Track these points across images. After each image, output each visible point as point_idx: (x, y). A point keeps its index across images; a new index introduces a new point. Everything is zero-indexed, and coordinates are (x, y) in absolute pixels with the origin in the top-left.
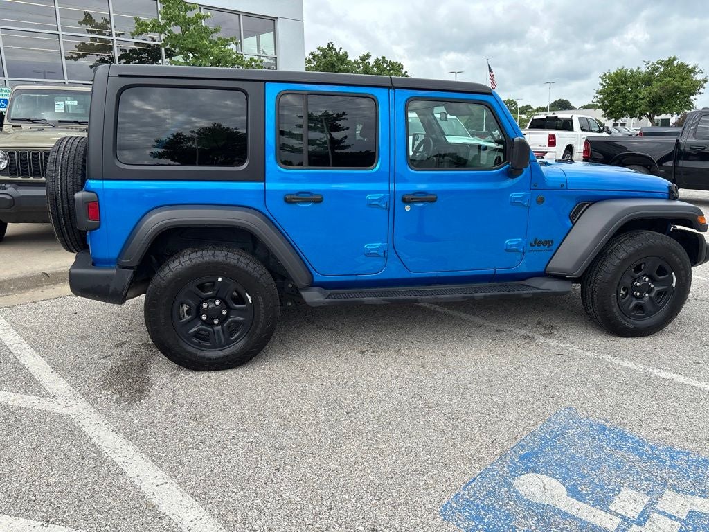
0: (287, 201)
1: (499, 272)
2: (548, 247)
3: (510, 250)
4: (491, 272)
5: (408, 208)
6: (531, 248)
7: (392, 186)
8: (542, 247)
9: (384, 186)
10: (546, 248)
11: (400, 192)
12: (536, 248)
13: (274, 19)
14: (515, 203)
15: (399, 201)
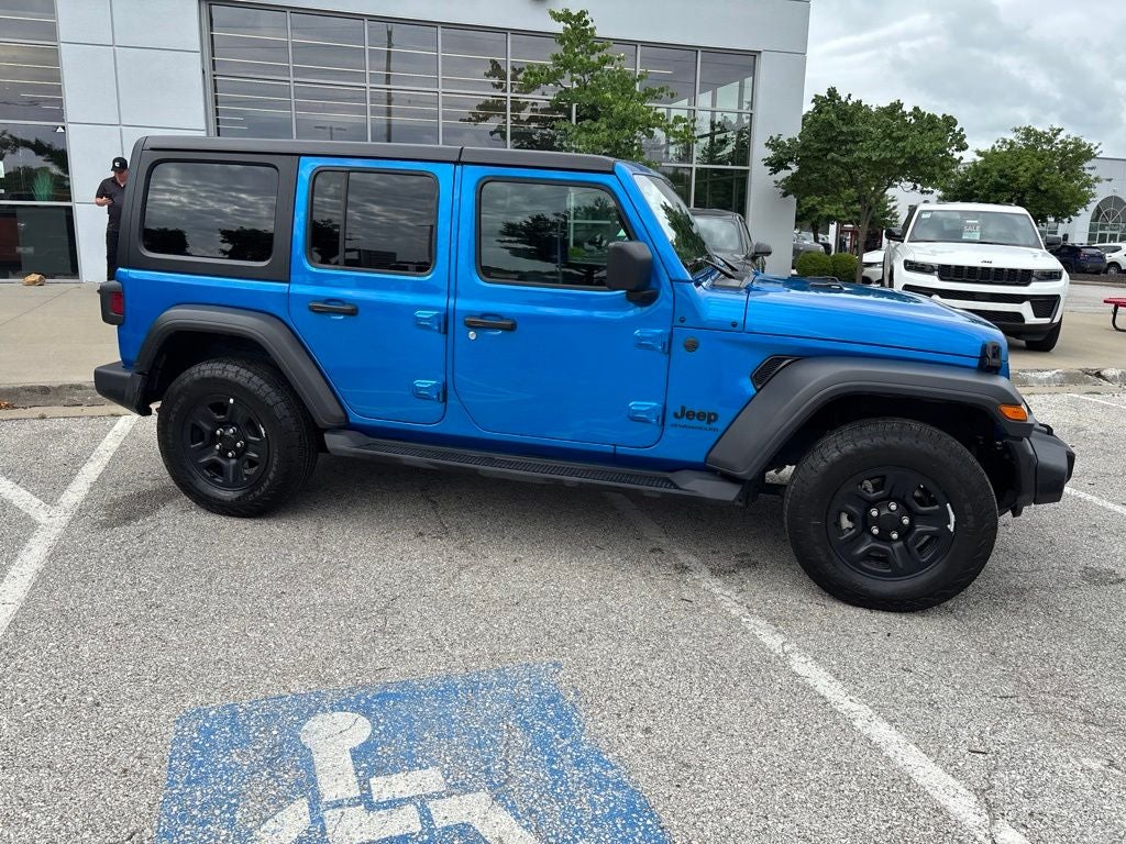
0: (312, 309)
1: (621, 450)
2: (709, 422)
3: (634, 418)
4: (608, 448)
5: (472, 335)
6: (675, 421)
7: (451, 302)
8: (695, 422)
9: (441, 301)
10: (704, 424)
11: (461, 311)
12: (684, 421)
13: (755, 54)
14: (640, 344)
15: (460, 326)
